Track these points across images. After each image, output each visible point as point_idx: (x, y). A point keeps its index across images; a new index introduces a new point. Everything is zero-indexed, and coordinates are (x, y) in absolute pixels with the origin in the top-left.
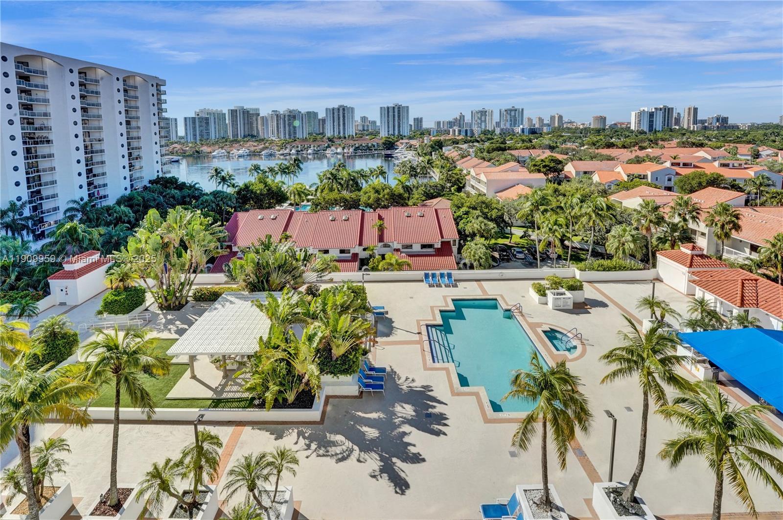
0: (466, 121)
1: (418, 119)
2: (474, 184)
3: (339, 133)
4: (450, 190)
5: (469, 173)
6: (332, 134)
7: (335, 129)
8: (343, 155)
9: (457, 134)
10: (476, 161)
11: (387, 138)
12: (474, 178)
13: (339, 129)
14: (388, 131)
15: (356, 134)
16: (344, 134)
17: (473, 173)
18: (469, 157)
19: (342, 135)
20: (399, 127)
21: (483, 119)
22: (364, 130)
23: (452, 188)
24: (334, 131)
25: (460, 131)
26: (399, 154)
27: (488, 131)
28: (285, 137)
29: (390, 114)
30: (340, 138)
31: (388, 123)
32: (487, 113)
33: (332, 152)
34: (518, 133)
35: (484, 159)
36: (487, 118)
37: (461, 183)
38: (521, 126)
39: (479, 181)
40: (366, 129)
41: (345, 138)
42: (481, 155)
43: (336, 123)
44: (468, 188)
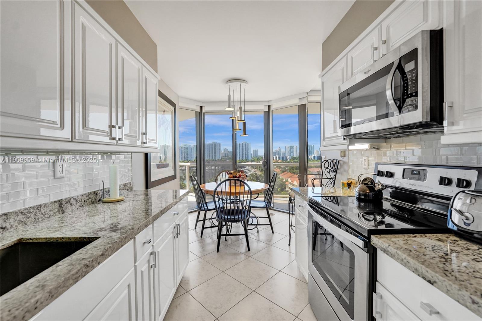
0: (282, 152)
1: (255, 150)
2: (290, 187)
3: (212, 158)
4: (277, 190)
5: (287, 181)
6: (208, 158)
7: (210, 156)
8: (216, 171)
9: (278, 159)
10: (290, 174)
11: (240, 161)
12: (290, 183)
13: (212, 155)
14: (240, 157)
15: (222, 158)
16: (215, 158)
17: (289, 180)
18: (286, 172)
19: (214, 158)
20: (246, 154)
21: (292, 151)
22: (226, 156)
23: (278, 189)
24: (209, 157)
25: (279, 158)
26: (247, 170)
27: (295, 157)
28: (182, 160)
29: (241, 147)
30: (213, 160)
31: (240, 152)
32: (294, 148)
33: (209, 169)
34: (311, 159)
35: (294, 173)
36: (294, 150)
37: (283, 186)
38: (313, 155)
39: (293, 185)
40: (227, 155)
41: (216, 160)
42: (292, 171)
43: (211, 152)
44: (287, 189)
